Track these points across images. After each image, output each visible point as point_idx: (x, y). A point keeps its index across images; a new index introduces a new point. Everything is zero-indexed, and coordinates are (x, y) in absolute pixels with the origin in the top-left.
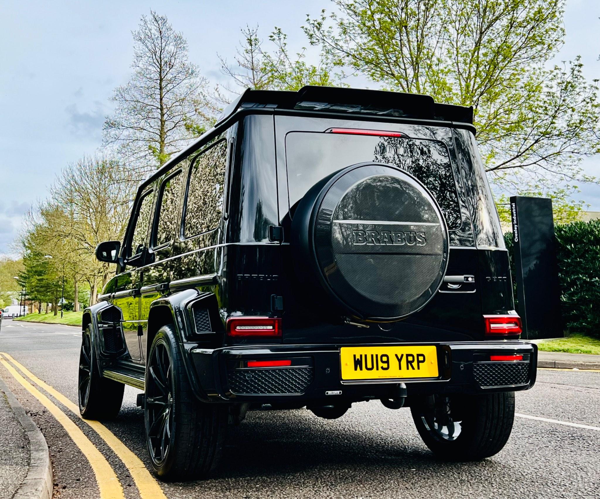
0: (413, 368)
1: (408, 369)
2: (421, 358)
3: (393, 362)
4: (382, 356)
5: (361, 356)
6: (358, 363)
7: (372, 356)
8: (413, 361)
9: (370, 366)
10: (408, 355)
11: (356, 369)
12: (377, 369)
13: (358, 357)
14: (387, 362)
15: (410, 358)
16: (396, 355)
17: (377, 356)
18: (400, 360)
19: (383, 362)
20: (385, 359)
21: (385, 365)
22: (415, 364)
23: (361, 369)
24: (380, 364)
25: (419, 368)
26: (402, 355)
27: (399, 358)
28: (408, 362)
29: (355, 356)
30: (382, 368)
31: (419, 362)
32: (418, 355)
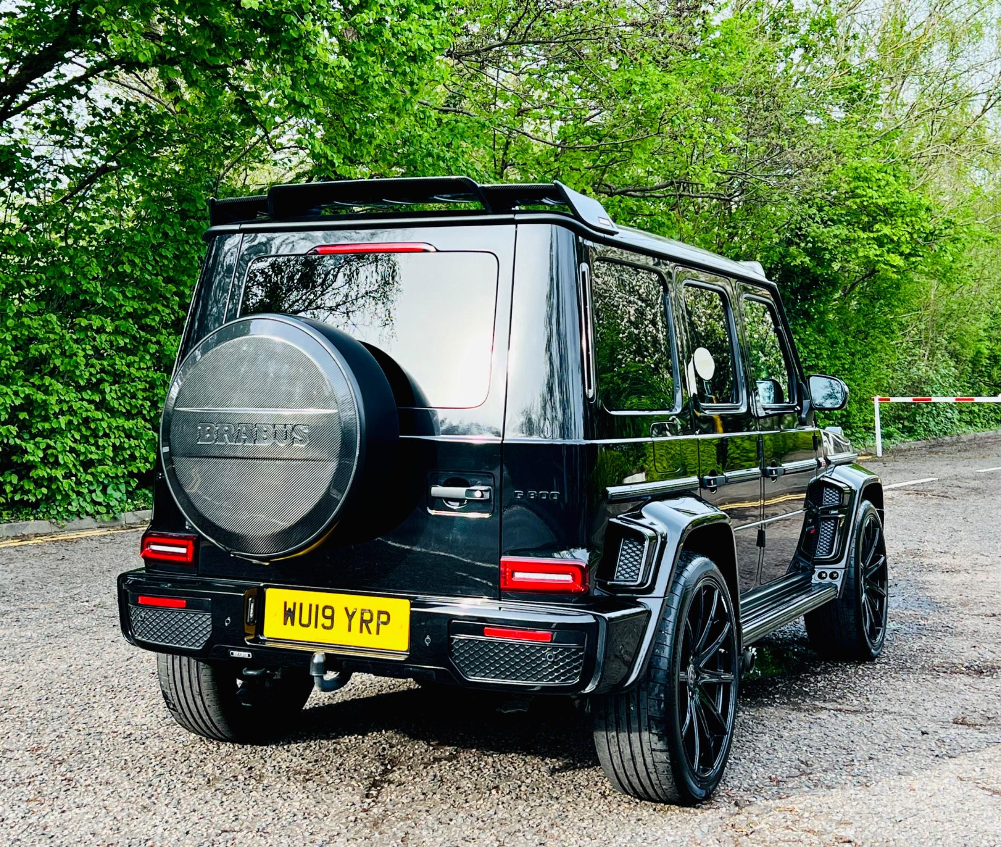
0: (370, 632)
1: (361, 631)
2: (384, 618)
4: (325, 607)
5: (295, 604)
6: (289, 614)
7: (311, 605)
8: (371, 620)
9: (305, 621)
10: (363, 610)
11: (285, 622)
12: (316, 626)
13: (290, 606)
14: (332, 618)
15: (367, 617)
16: (346, 609)
17: (317, 606)
18: (350, 617)
19: (326, 616)
21: (328, 623)
22: (373, 625)
23: (293, 623)
24: (321, 619)
25: (378, 633)
26: (355, 610)
27: (351, 613)
28: (363, 621)
29: (285, 603)
30: (323, 625)
31: (379, 622)
32: (380, 612)
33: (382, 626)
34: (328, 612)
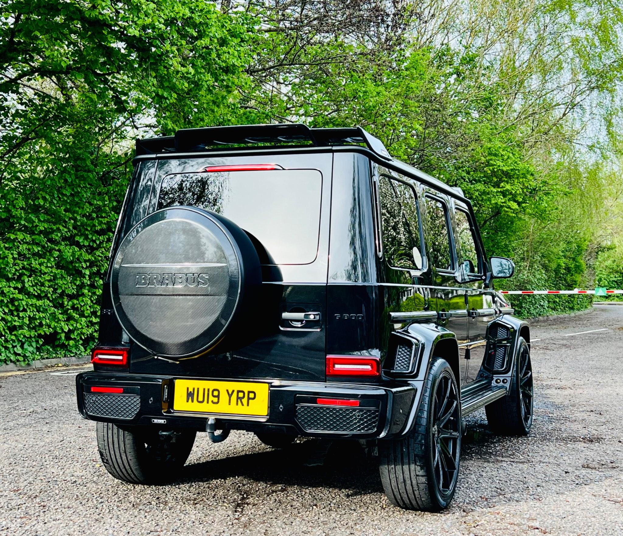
0: (243, 405)
1: (237, 404)
2: (252, 395)
4: (214, 390)
5: (194, 389)
6: (190, 395)
7: (204, 389)
8: (244, 397)
9: (201, 399)
10: (238, 391)
12: (208, 402)
13: (191, 390)
14: (218, 397)
15: (241, 394)
16: (227, 391)
17: (208, 390)
18: (230, 396)
19: (214, 396)
21: (215, 400)
22: (245, 401)
23: (193, 401)
24: (211, 398)
25: (248, 404)
26: (233, 391)
27: (230, 393)
28: (238, 398)
29: (188, 389)
30: (212, 401)
31: (249, 399)
32: (249, 392)
33: (250, 401)
34: (216, 393)
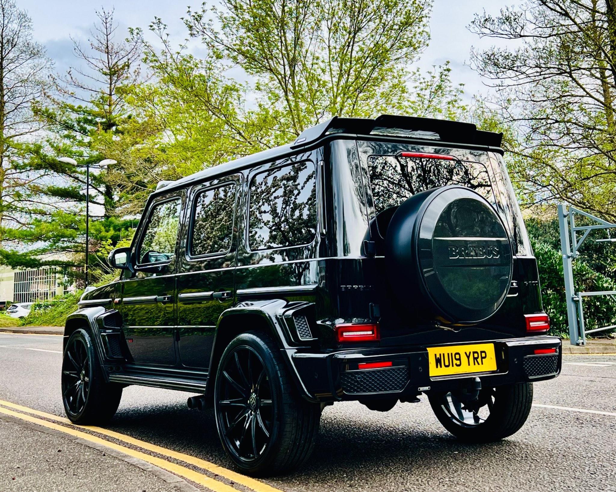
0: (479, 364)
1: (475, 364)
2: (483, 355)
3: (464, 359)
4: (456, 354)
5: (440, 355)
6: (438, 361)
7: (448, 354)
8: (478, 358)
9: (447, 364)
10: (474, 353)
11: (437, 367)
12: (453, 366)
13: (438, 356)
14: (459, 359)
15: (476, 355)
16: (466, 353)
17: (452, 354)
18: (468, 357)
19: (457, 359)
20: (457, 357)
21: (458, 362)
22: (479, 360)
23: (441, 367)
24: (455, 362)
25: (482, 364)
26: (470, 353)
27: (468, 355)
28: (475, 359)
29: (436, 355)
30: (456, 364)
31: (482, 358)
32: (482, 352)
33: (483, 360)
